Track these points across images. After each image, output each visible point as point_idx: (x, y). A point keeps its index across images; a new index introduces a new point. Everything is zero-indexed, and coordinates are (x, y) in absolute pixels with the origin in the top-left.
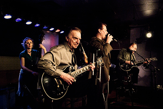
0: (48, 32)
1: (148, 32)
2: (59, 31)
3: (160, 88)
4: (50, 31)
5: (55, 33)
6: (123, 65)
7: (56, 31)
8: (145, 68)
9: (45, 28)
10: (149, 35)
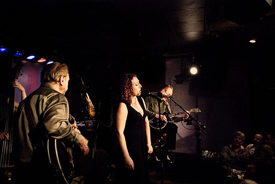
0: (24, 62)
1: (192, 66)
2: (44, 60)
3: (207, 155)
4: (29, 60)
5: (37, 64)
6: (152, 121)
7: (39, 61)
8: (187, 124)
9: (18, 54)
10: (194, 71)
